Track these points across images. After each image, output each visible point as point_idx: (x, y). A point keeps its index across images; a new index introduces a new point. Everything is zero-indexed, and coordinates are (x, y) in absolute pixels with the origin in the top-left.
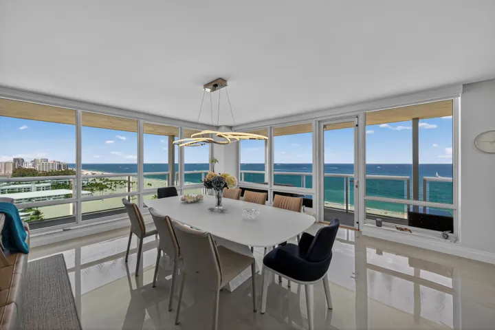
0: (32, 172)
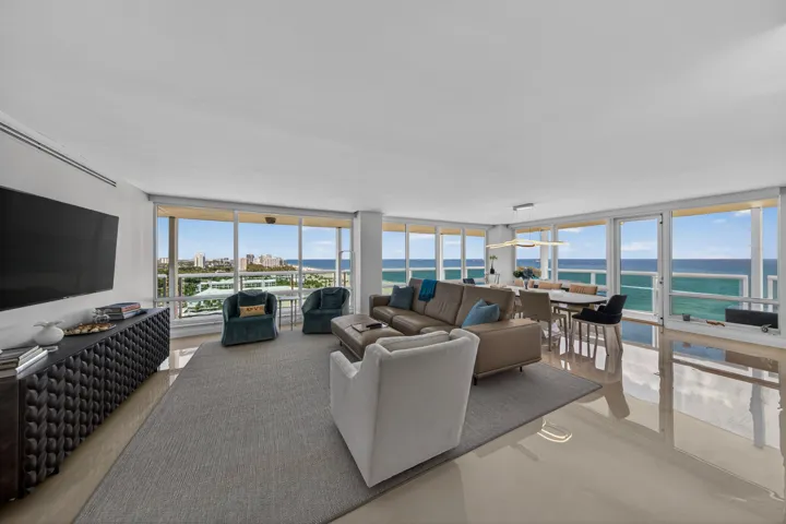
0: (260, 268)
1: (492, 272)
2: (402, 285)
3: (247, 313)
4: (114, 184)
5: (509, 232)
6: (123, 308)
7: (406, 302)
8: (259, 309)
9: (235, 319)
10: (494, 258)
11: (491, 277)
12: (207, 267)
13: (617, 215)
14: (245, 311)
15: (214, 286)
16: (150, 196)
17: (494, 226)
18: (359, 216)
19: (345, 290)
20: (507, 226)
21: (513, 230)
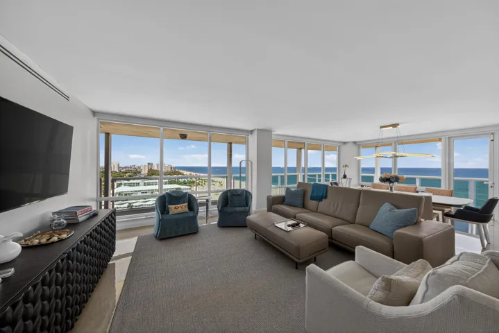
0: (157, 173)
1: (345, 177)
2: (294, 187)
3: (176, 211)
4: (67, 98)
5: (355, 148)
6: (78, 212)
7: (299, 202)
8: (183, 207)
9: (166, 217)
10: (346, 166)
11: (344, 180)
12: (120, 171)
13: (451, 134)
14: (173, 209)
15: (125, 184)
16: (94, 113)
17: (345, 143)
18: (255, 133)
19: (247, 192)
20: (355, 143)
21: (359, 146)
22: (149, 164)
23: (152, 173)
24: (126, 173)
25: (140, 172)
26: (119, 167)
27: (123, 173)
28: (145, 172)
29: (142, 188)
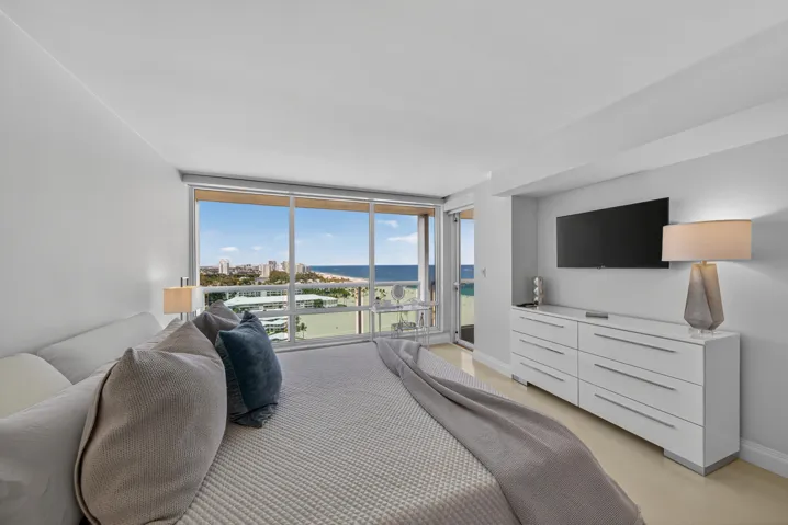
22: (270, 262)
23: (276, 277)
24: (239, 276)
25: (258, 276)
26: (229, 268)
27: (235, 276)
28: (266, 274)
29: (264, 299)
